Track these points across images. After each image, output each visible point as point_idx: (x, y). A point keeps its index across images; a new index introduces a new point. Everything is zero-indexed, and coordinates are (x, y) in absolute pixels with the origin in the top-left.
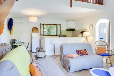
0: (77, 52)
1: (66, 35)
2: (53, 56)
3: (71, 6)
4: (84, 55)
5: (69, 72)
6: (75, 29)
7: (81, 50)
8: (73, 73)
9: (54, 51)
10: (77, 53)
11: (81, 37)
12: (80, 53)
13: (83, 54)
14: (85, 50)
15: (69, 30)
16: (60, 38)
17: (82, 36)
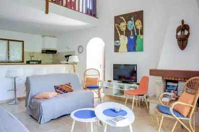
0: (56, 88)
1: (40, 61)
2: (13, 100)
3: (47, 12)
4: (67, 92)
5: (40, 123)
6: (56, 51)
7: (61, 85)
8: (47, 124)
9: (15, 91)
10: (56, 91)
11: (66, 64)
12: (61, 89)
13: (65, 91)
14: (69, 85)
15: (46, 53)
16: (28, 66)
17: (67, 62)
